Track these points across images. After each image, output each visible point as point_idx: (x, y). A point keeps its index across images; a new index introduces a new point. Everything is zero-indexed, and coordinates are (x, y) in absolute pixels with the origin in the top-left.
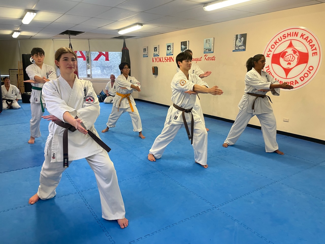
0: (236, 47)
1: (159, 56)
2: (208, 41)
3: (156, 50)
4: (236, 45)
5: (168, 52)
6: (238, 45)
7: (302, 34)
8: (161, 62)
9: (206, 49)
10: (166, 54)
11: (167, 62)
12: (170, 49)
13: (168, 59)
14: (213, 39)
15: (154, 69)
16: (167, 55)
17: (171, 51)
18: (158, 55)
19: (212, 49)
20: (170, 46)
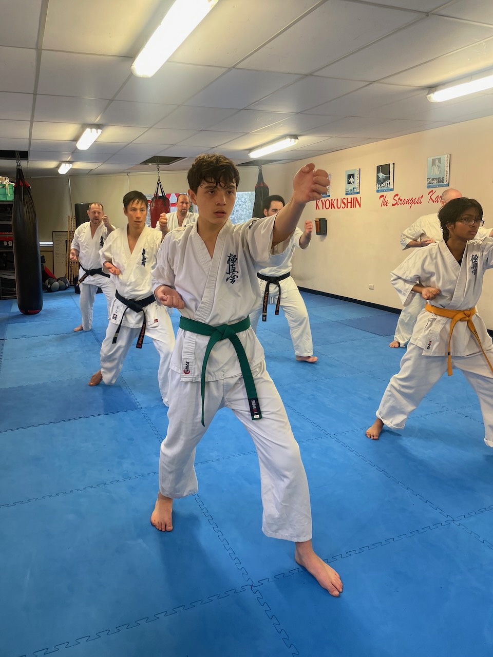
1: (329, 196)
2: (437, 161)
8: (334, 208)
9: (433, 179)
11: (347, 207)
12: (354, 182)
13: (348, 203)
14: (448, 157)
15: (320, 223)
16: (346, 194)
19: (446, 178)
20: (353, 175)
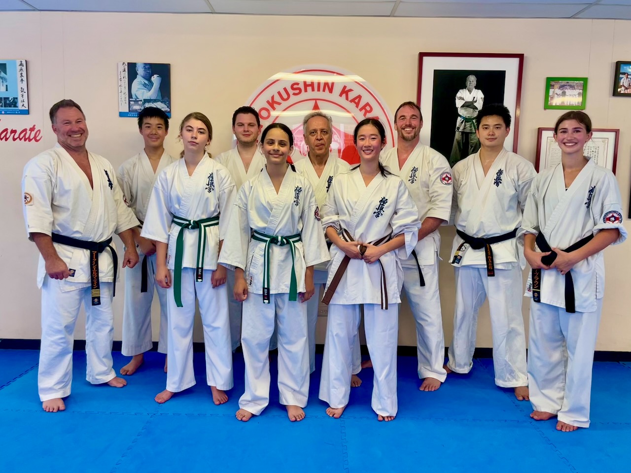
0: (131, 102)
4: (134, 97)
6: (141, 98)
7: (345, 87)
19: (21, 99)
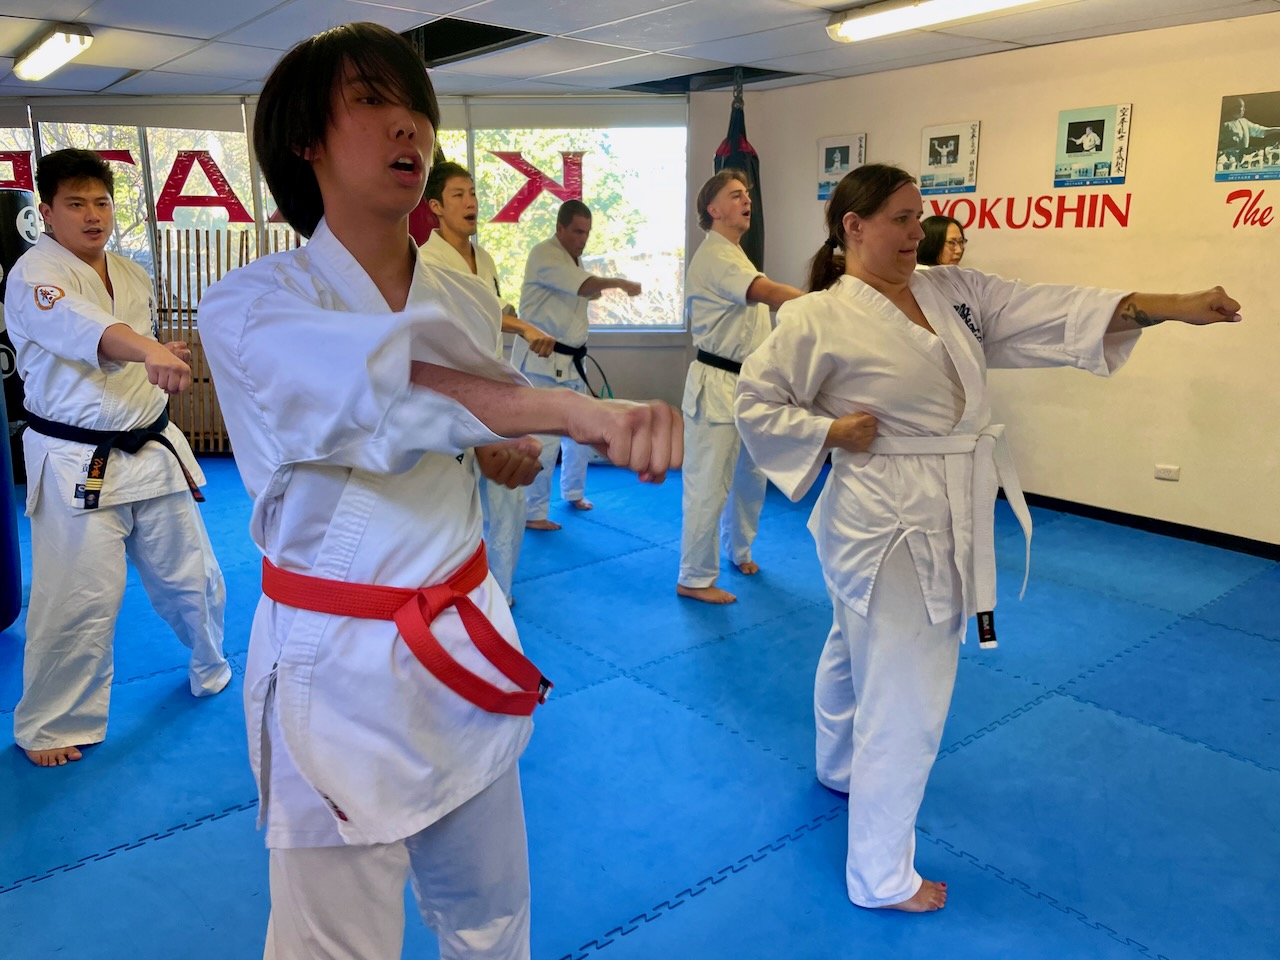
1: (972, 189)
3: (954, 155)
5: (1076, 167)
8: (995, 225)
10: (1053, 179)
11: (1059, 224)
12: (1099, 148)
13: (1062, 210)
16: (1058, 184)
17: (1109, 154)
18: (967, 184)
20: (1098, 127)
